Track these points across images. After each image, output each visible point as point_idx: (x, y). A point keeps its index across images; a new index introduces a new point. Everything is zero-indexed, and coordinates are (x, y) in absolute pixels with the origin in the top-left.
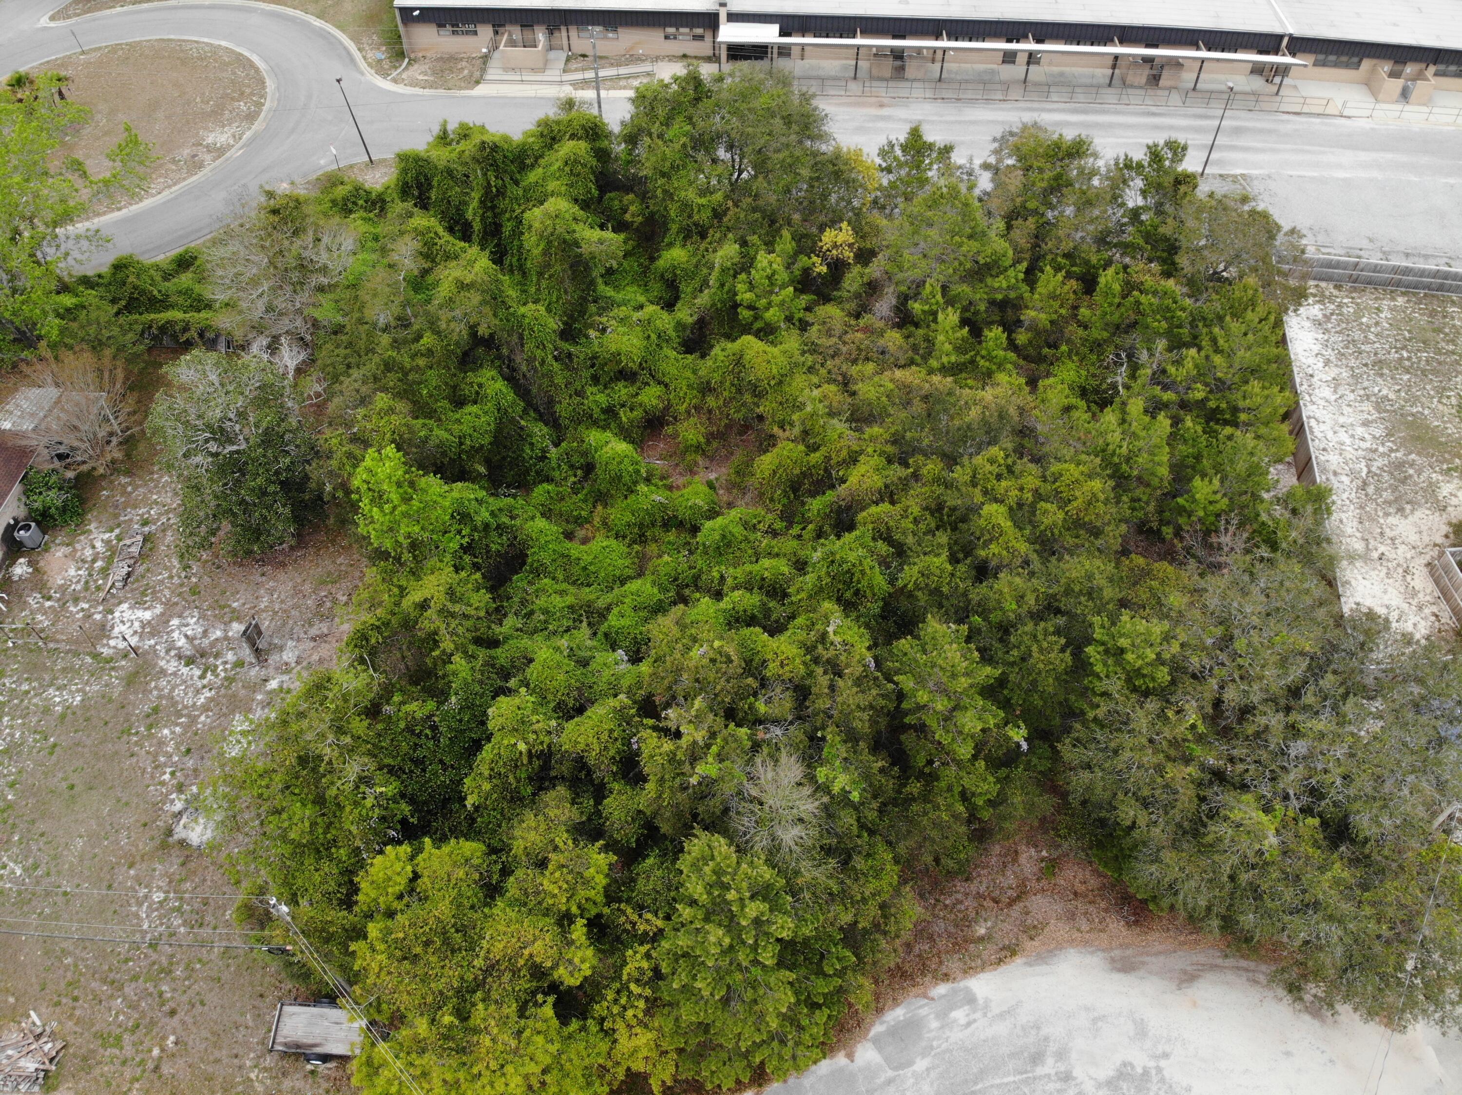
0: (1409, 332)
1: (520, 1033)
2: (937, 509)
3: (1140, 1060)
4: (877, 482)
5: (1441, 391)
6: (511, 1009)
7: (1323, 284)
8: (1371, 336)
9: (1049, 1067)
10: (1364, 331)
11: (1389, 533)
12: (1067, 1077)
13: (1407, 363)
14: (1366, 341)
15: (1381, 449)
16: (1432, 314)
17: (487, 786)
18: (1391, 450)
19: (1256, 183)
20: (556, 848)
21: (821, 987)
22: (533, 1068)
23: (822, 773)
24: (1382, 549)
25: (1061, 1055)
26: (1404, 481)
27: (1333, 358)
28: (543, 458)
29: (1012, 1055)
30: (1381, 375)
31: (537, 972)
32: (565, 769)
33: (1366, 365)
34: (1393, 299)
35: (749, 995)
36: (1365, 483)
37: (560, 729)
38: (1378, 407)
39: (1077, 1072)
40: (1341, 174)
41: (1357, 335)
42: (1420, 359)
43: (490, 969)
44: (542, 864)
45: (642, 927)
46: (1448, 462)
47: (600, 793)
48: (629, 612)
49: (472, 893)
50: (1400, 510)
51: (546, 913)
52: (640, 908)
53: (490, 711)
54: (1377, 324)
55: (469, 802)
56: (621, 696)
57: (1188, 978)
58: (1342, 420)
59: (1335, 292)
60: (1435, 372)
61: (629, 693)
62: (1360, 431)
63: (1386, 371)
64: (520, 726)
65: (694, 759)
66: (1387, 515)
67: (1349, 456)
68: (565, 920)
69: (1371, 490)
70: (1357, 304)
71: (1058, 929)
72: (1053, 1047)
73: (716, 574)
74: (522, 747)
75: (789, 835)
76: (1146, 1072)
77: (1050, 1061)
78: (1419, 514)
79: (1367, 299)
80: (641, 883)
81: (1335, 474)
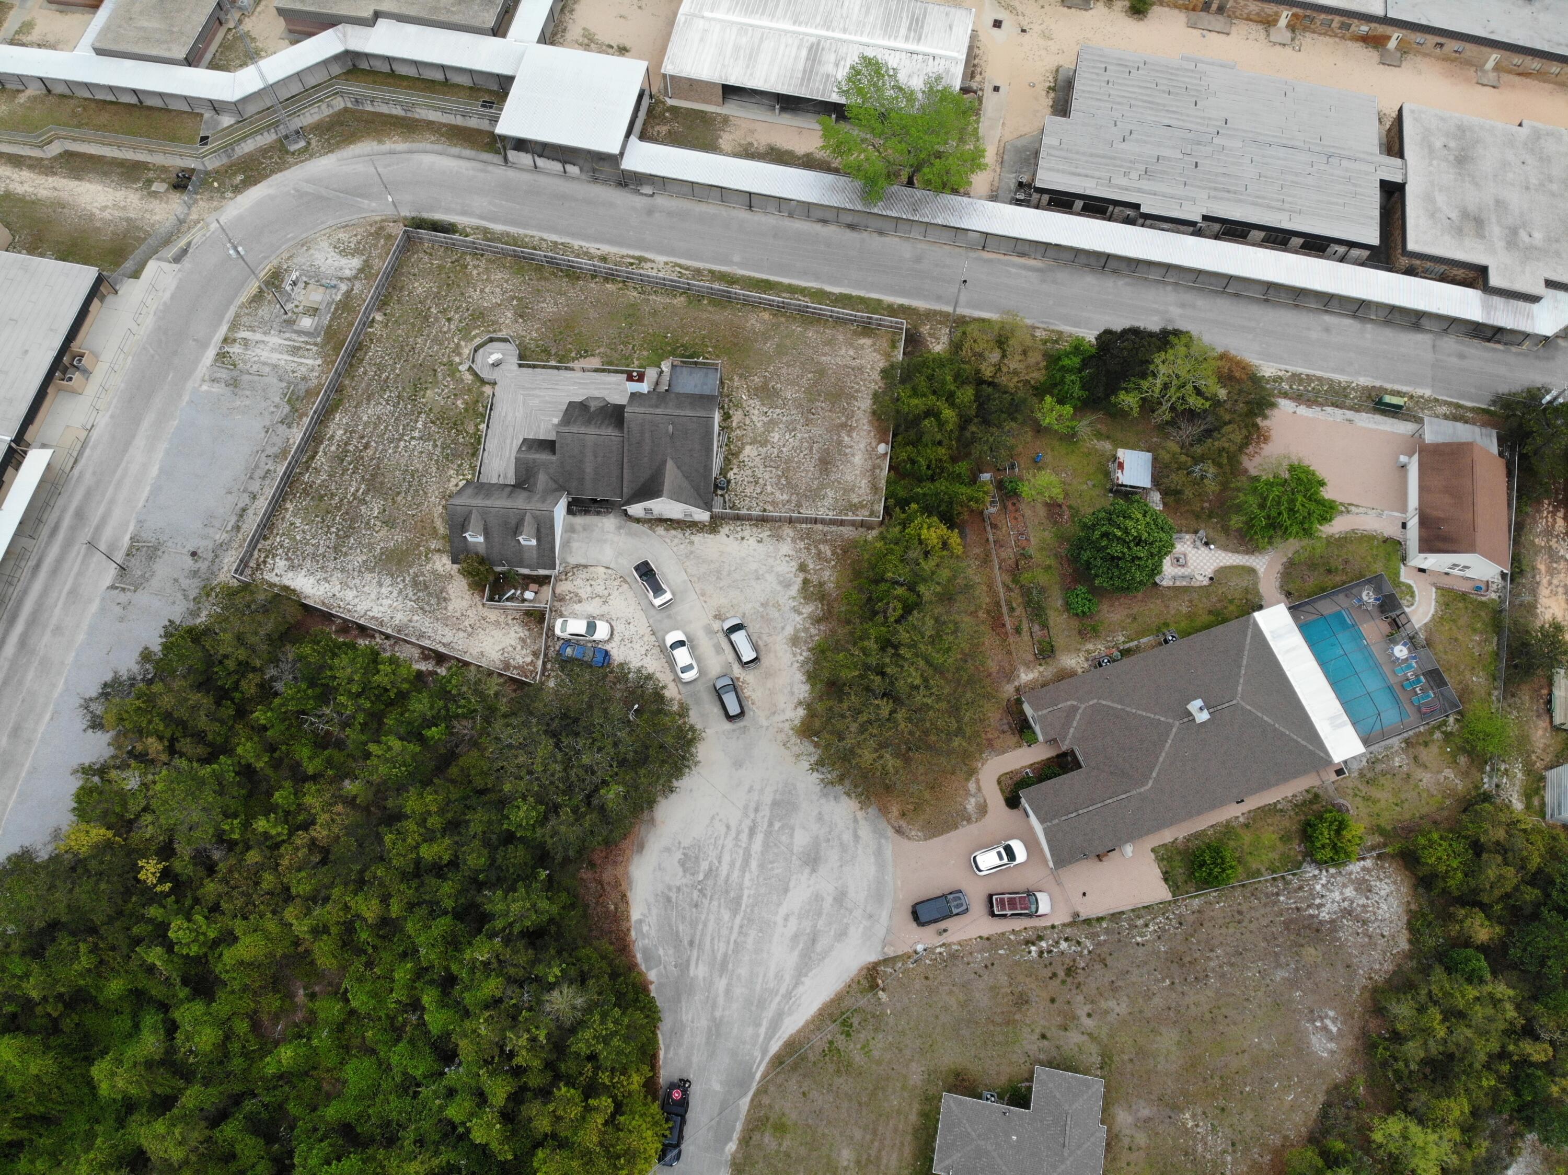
0: (317, 516)
1: (630, 1131)
2: (404, 876)
3: (679, 855)
4: (375, 903)
5: (368, 525)
6: (621, 1134)
7: (259, 546)
8: (314, 542)
9: (673, 895)
10: (306, 544)
11: (458, 614)
12: (679, 889)
13: (341, 533)
14: (317, 546)
15: (401, 586)
16: (306, 492)
17: (506, 1147)
18: (404, 581)
19: (142, 534)
20: (554, 1111)
21: (631, 996)
22: (644, 1126)
23: (551, 979)
24: (467, 623)
25: (670, 888)
26: (427, 587)
27: (324, 575)
28: (266, 1106)
29: (666, 910)
30: (346, 554)
31: (606, 1124)
32: (511, 1105)
33: (335, 559)
34: (286, 510)
35: (632, 1029)
36: (422, 609)
37: (492, 1106)
38: (372, 571)
39: (678, 883)
40: (154, 471)
41: (310, 549)
42: (339, 523)
43: (601, 1144)
44: (559, 1119)
45: (590, 1074)
46: (420, 554)
47: (524, 1088)
48: (414, 1062)
49: (565, 1153)
50: (445, 599)
51: (584, 1118)
52: (581, 1074)
53: (478, 1142)
54: (304, 532)
55: (510, 1157)
56: (481, 1072)
57: (652, 821)
58: (373, 596)
59: (269, 542)
60: (353, 520)
61: (480, 1068)
62: (384, 591)
63: (344, 549)
64: (490, 1126)
65: (534, 1039)
66: (446, 609)
67: (400, 607)
68: (588, 1109)
69: (427, 608)
70: (283, 534)
71: (620, 870)
72: (666, 891)
73: (393, 1006)
74: (498, 1126)
75: (579, 1002)
76: (684, 854)
77: (671, 894)
78: (450, 592)
79: (282, 527)
80: (570, 1072)
81: (410, 621)
